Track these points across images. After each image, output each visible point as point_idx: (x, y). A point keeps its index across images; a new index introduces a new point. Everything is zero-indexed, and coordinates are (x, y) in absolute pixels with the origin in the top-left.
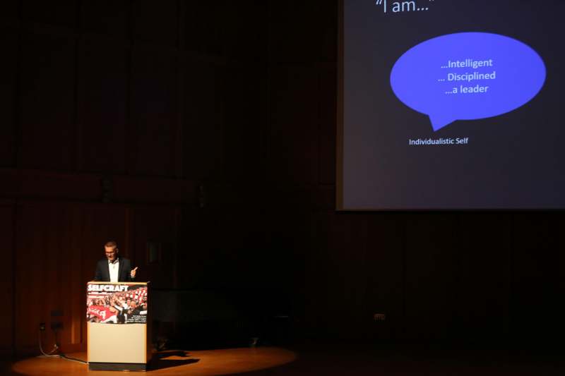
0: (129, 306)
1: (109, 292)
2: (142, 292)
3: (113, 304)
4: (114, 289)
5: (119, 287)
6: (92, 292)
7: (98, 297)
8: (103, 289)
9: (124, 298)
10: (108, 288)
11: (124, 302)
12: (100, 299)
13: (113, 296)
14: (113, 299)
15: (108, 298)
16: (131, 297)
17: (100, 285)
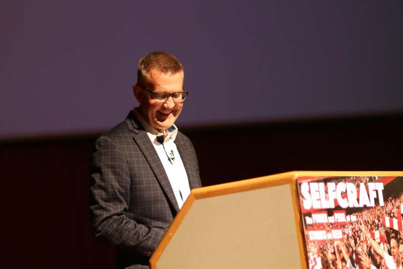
1: (349, 211)
4: (358, 200)
5: (367, 188)
6: (313, 215)
7: (330, 236)
8: (336, 201)
9: (383, 233)
10: (344, 195)
11: (386, 249)
12: (335, 244)
13: (360, 230)
14: (362, 239)
15: (350, 235)
16: (396, 227)
17: (326, 184)
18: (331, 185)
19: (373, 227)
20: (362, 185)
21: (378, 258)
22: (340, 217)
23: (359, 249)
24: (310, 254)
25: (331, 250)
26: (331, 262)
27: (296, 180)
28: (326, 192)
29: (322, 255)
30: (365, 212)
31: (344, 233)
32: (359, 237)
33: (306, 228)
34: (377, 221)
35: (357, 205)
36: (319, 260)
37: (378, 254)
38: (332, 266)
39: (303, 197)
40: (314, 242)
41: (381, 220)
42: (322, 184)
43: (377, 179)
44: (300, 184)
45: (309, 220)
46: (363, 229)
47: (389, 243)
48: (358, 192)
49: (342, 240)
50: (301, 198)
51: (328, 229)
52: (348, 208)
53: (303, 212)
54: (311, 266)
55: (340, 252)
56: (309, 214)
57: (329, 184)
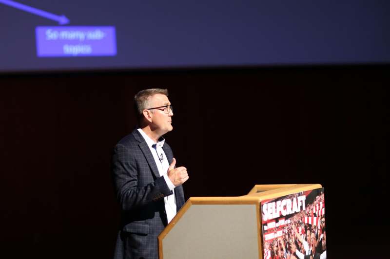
0: (310, 245)
1: (287, 217)
2: (319, 205)
3: (293, 247)
4: (292, 209)
5: (297, 200)
6: (268, 224)
7: (276, 236)
8: (280, 212)
9: (303, 228)
10: (285, 207)
11: (304, 238)
12: (279, 239)
13: (292, 228)
14: (292, 234)
15: (287, 233)
16: (310, 223)
17: (276, 203)
18: (279, 203)
19: (298, 224)
20: (295, 199)
21: (300, 244)
22: (282, 222)
23: (291, 241)
24: (265, 250)
25: (276, 245)
26: (275, 252)
27: (260, 203)
28: (276, 208)
29: (271, 249)
30: (295, 216)
31: (283, 232)
32: (291, 233)
33: (264, 233)
34: (300, 221)
35: (291, 213)
36: (269, 252)
37: (300, 242)
38: (276, 255)
39: (264, 214)
40: (267, 241)
41: (303, 219)
42: (274, 203)
43: (302, 193)
44: (262, 205)
45: (266, 228)
46: (293, 228)
47: (306, 233)
48: (292, 204)
49: (282, 237)
50: (262, 214)
51: (275, 231)
52: (287, 215)
53: (263, 223)
54: (265, 257)
55: (280, 244)
56: (266, 224)
57: (277, 202)
